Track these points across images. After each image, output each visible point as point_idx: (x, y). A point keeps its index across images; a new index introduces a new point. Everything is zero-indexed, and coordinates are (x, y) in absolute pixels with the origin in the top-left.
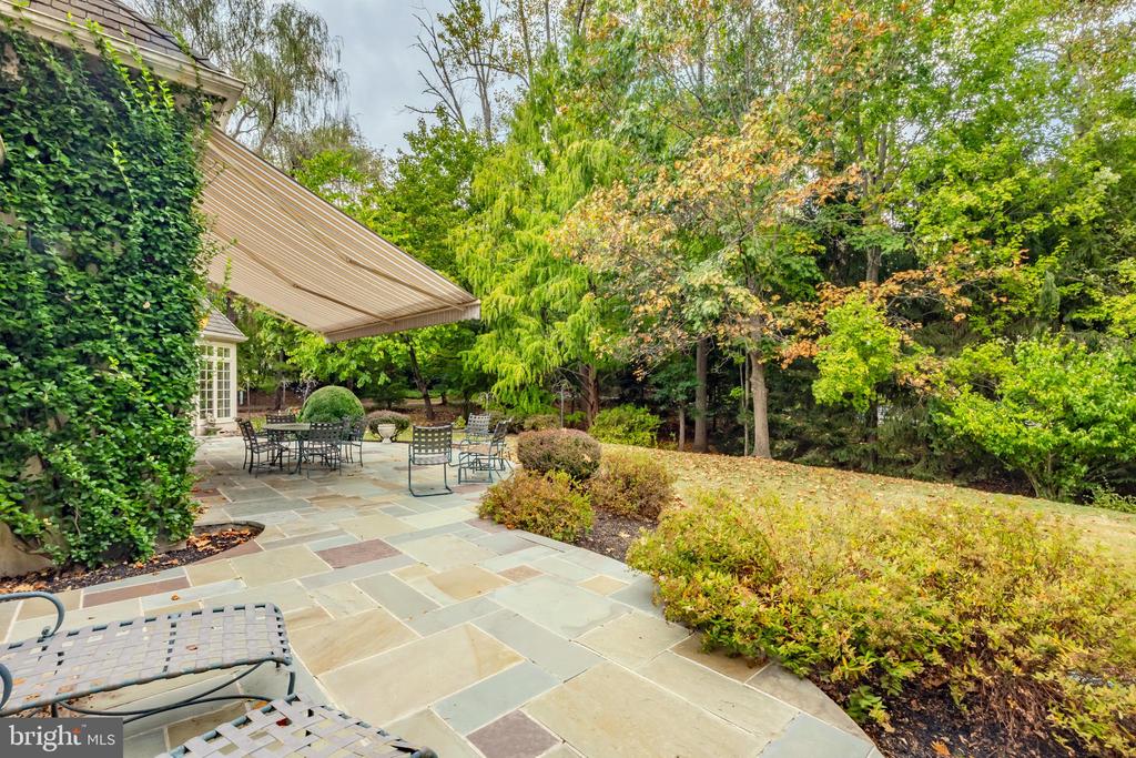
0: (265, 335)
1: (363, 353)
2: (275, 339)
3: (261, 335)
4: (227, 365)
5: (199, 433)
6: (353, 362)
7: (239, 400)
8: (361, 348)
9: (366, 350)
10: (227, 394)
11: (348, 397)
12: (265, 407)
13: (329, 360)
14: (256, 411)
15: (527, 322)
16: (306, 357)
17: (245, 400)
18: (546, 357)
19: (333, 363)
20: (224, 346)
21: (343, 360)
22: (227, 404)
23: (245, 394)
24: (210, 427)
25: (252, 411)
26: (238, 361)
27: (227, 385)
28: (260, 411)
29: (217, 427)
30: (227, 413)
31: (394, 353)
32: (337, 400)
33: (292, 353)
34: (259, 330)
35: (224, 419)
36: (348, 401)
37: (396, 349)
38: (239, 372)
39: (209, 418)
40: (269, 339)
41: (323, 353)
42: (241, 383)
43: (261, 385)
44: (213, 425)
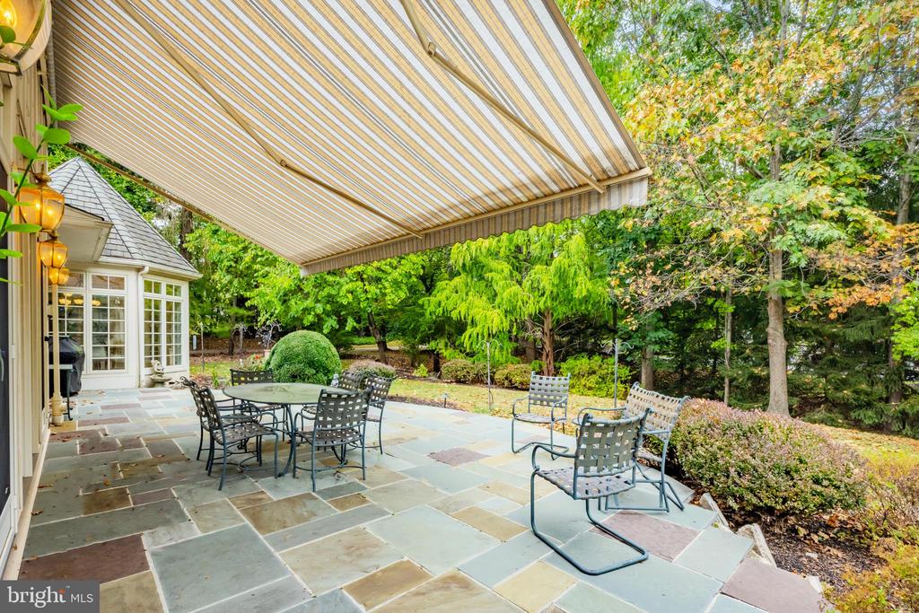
0: (221, 277)
1: (329, 296)
2: (231, 282)
3: (216, 277)
4: (178, 305)
5: (144, 384)
6: (319, 305)
7: (191, 344)
8: (327, 290)
9: (334, 292)
10: (178, 338)
11: (323, 344)
12: (217, 351)
13: (292, 302)
14: (210, 355)
15: (500, 267)
16: (267, 298)
17: (199, 344)
18: (520, 303)
19: (296, 306)
20: (175, 283)
21: (309, 303)
22: (178, 349)
23: (198, 338)
24: (157, 378)
25: (205, 355)
26: (191, 304)
27: (178, 328)
28: (214, 355)
29: (166, 376)
30: (178, 361)
31: (363, 297)
32: (312, 348)
33: (252, 294)
34: (213, 272)
35: (174, 367)
36: (324, 348)
37: (366, 291)
38: (192, 316)
39: (156, 367)
40: (225, 281)
41: (285, 295)
42: (193, 325)
43: (214, 330)
44: (161, 374)
